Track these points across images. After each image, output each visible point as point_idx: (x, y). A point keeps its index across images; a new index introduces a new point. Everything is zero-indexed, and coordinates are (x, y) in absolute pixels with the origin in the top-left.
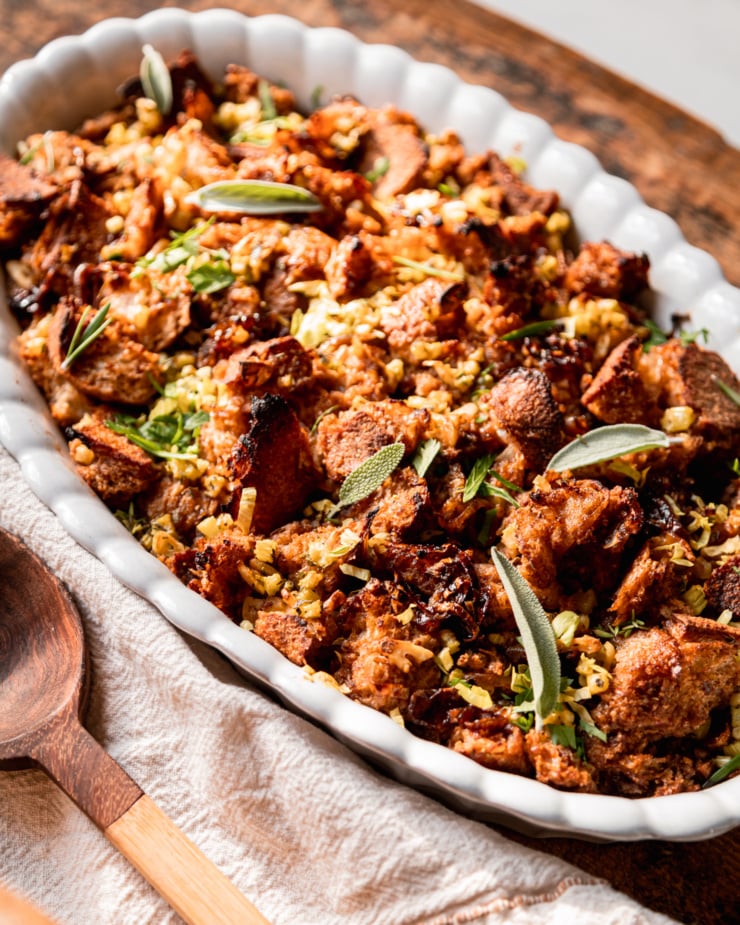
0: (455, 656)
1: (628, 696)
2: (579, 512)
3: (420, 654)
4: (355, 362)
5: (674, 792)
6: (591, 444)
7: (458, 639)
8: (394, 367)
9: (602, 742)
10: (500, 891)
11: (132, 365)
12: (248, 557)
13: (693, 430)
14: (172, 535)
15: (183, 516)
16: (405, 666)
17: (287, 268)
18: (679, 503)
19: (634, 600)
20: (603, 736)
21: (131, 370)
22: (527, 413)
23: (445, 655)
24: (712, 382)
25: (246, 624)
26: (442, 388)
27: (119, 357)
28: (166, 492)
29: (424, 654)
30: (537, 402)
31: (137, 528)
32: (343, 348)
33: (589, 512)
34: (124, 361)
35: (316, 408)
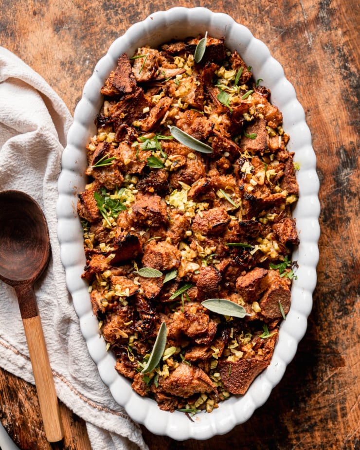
0: (135, 340)
1: (168, 384)
2: (194, 328)
3: (124, 336)
4: (178, 223)
5: (164, 410)
6: (221, 303)
7: (138, 338)
8: (189, 233)
9: (155, 387)
10: (102, 405)
11: (113, 179)
12: (101, 272)
13: (259, 314)
14: (92, 242)
15: (98, 238)
16: (118, 337)
17: (182, 174)
18: (234, 333)
19: (192, 360)
20: (157, 386)
21: (111, 180)
22: (208, 284)
23: (132, 338)
24: (278, 302)
25: (90, 289)
26: (196, 251)
27: (110, 174)
28: (98, 227)
29: (126, 336)
30: (213, 283)
31: (85, 229)
32: (178, 215)
33: (197, 330)
34: (111, 176)
35: (155, 233)
